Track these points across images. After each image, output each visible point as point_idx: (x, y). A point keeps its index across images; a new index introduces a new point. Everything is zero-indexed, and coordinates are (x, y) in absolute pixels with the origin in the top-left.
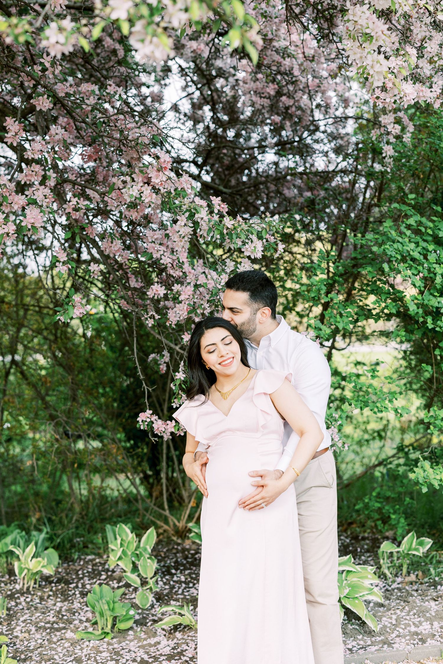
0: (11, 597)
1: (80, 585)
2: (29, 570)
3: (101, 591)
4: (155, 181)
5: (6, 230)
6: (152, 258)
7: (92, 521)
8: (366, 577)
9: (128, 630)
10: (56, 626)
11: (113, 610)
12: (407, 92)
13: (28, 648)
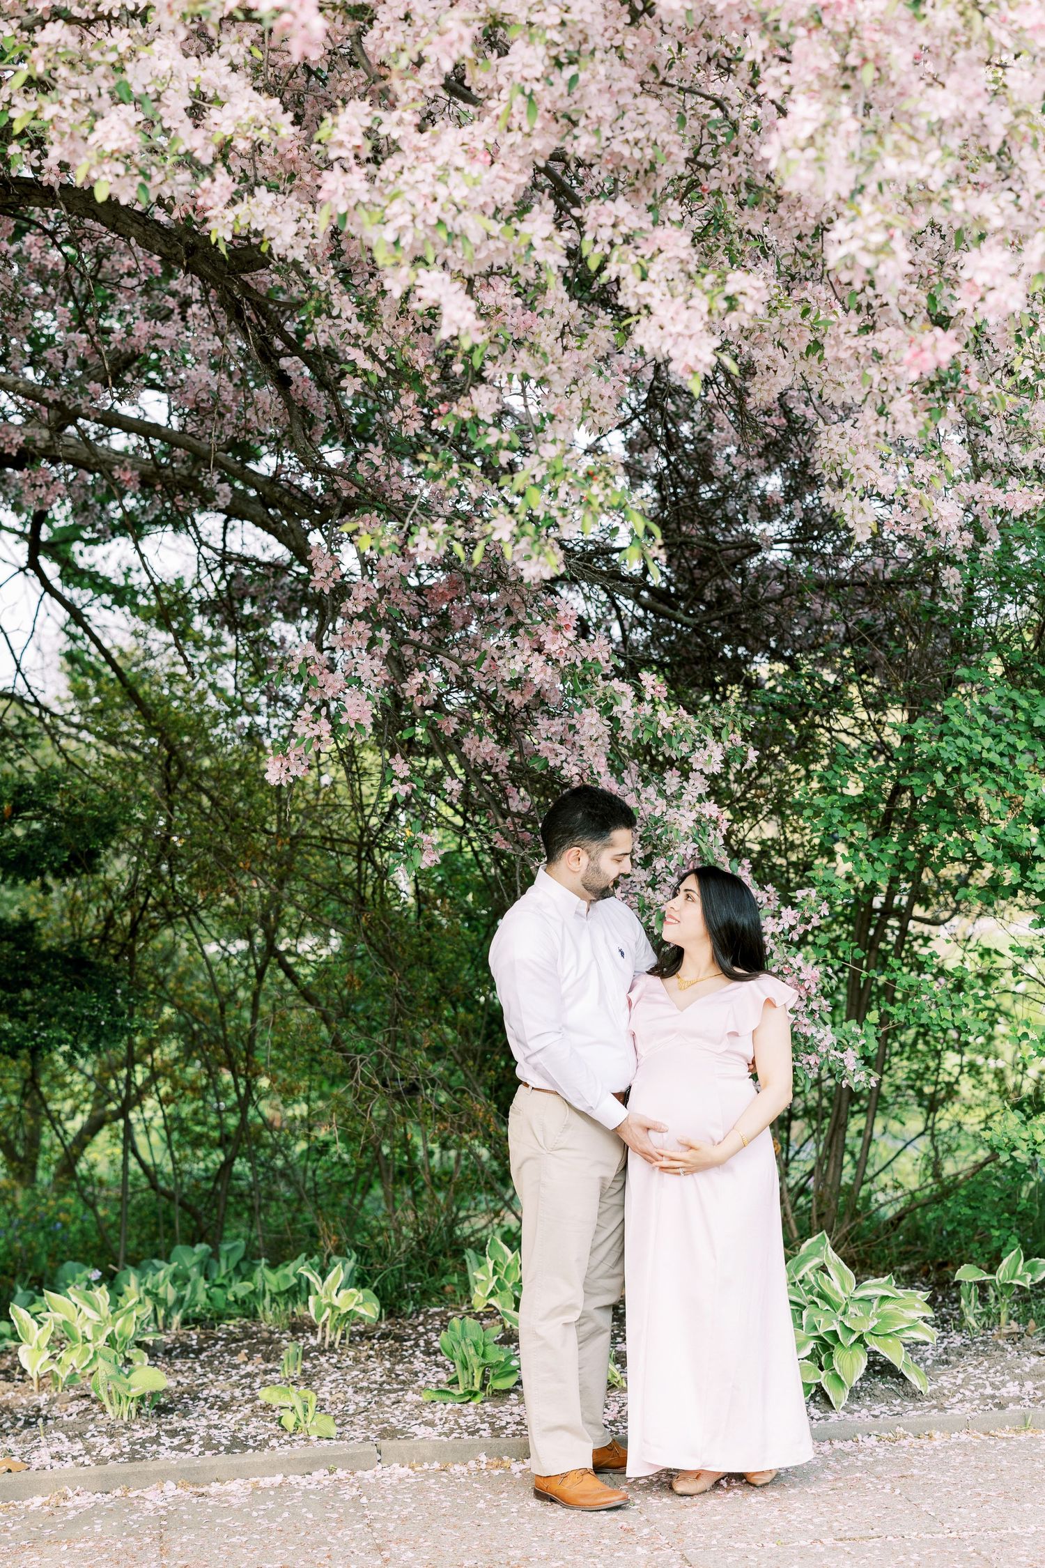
0: (306, 1355)
1: (422, 1343)
2: (334, 1308)
3: (463, 1327)
4: (550, 647)
5: (317, 732)
6: (547, 765)
7: (436, 1254)
8: (913, 1307)
9: (508, 1391)
10: (387, 1387)
11: (484, 1356)
12: (944, 513)
13: (344, 1413)
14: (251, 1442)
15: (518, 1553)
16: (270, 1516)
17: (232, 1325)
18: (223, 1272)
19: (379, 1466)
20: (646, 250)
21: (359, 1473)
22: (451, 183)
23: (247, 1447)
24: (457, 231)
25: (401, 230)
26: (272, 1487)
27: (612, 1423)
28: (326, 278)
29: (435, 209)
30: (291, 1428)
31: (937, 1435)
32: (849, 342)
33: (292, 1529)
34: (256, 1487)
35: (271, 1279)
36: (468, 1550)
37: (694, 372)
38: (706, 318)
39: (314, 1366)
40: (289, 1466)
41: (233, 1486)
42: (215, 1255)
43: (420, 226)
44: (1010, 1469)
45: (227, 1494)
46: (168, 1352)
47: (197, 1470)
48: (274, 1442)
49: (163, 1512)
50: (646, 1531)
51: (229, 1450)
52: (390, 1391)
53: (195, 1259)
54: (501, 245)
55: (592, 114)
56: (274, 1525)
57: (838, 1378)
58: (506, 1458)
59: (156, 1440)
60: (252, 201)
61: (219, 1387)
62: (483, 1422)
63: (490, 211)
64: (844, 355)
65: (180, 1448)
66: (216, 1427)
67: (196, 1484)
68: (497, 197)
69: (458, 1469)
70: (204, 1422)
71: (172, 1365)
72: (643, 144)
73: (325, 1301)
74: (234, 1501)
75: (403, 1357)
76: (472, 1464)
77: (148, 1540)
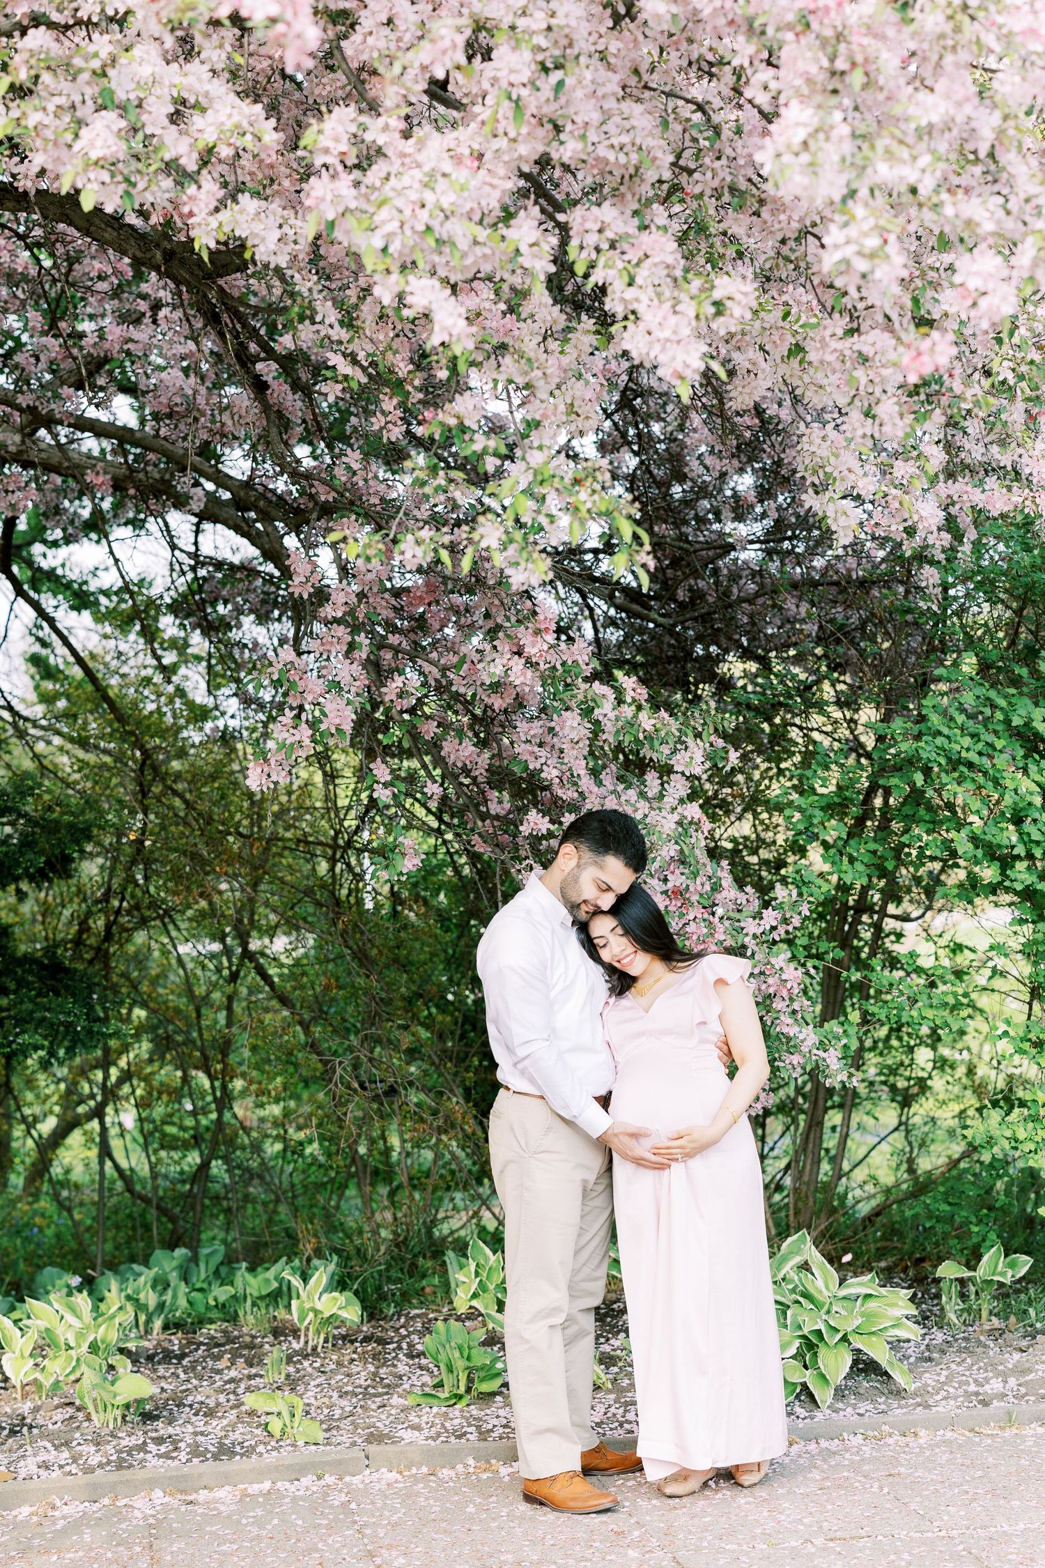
0: (289, 1360)
1: (404, 1346)
2: (316, 1312)
3: (448, 1331)
4: (530, 650)
6: (527, 768)
7: (415, 1256)
8: (896, 1305)
9: (493, 1394)
10: (372, 1391)
11: (469, 1359)
12: (924, 514)
13: (330, 1418)
14: (238, 1449)
15: (510, 1557)
16: (259, 1523)
17: (212, 1330)
18: (203, 1276)
19: (367, 1472)
20: (633, 256)
21: (347, 1479)
22: (438, 190)
23: (234, 1454)
24: (445, 237)
25: (389, 237)
26: (261, 1494)
27: (599, 1425)
28: (309, 284)
29: (424, 215)
30: (277, 1434)
31: (922, 1433)
32: (834, 344)
33: (282, 1536)
34: (245, 1494)
35: (253, 1283)
36: (460, 1555)
37: (682, 378)
38: (694, 323)
39: (298, 1371)
40: (277, 1472)
41: (221, 1493)
42: (195, 1259)
43: (408, 232)
44: (996, 1466)
45: (216, 1501)
46: (150, 1358)
47: (185, 1478)
48: (261, 1448)
49: (152, 1521)
50: (636, 1533)
51: (216, 1457)
52: (375, 1395)
53: (175, 1263)
54: (487, 251)
55: (578, 120)
56: (264, 1533)
57: (823, 1376)
58: (493, 1461)
59: (142, 1448)
60: (236, 208)
61: (204, 1393)
62: (470, 1425)
63: (477, 217)
64: (830, 358)
65: (167, 1456)
66: (202, 1434)
67: (183, 1492)
68: (484, 203)
69: (446, 1473)
70: (190, 1429)
71: (155, 1371)
72: (628, 148)
73: (307, 1305)
74: (222, 1508)
75: (386, 1360)
76: (460, 1467)
77: (138, 1549)
